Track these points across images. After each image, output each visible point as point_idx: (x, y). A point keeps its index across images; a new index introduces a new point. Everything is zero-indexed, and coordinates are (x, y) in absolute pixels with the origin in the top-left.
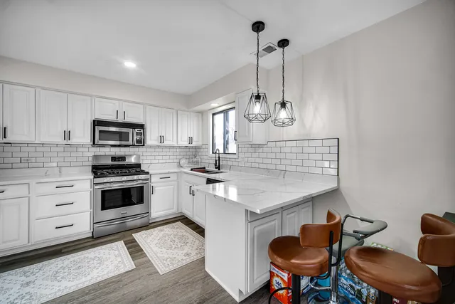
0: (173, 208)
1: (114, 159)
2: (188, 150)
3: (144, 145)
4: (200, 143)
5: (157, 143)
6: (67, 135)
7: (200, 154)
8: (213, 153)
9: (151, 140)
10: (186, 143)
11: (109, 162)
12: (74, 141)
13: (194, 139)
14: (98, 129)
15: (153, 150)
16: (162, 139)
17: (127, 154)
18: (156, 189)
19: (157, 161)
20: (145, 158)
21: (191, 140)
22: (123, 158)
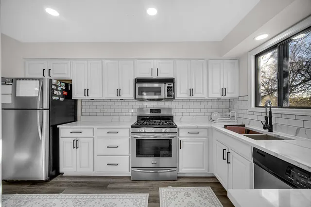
0: (203, 168)
1: (152, 111)
2: (221, 103)
3: (174, 99)
4: (236, 95)
5: (187, 96)
6: (119, 92)
7: (236, 107)
8: (256, 106)
9: (181, 93)
10: (219, 96)
11: (148, 114)
12: (123, 96)
13: (229, 91)
14: (138, 85)
15: (184, 103)
16: (191, 92)
17: (162, 107)
18: (184, 144)
19: (188, 114)
20: (177, 110)
21: (224, 91)
22: (159, 111)
